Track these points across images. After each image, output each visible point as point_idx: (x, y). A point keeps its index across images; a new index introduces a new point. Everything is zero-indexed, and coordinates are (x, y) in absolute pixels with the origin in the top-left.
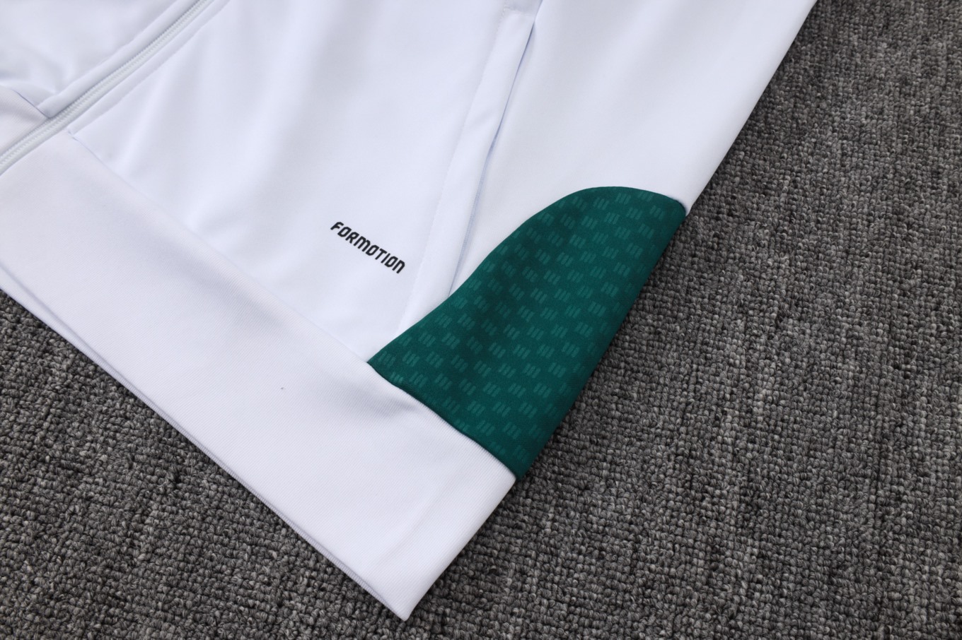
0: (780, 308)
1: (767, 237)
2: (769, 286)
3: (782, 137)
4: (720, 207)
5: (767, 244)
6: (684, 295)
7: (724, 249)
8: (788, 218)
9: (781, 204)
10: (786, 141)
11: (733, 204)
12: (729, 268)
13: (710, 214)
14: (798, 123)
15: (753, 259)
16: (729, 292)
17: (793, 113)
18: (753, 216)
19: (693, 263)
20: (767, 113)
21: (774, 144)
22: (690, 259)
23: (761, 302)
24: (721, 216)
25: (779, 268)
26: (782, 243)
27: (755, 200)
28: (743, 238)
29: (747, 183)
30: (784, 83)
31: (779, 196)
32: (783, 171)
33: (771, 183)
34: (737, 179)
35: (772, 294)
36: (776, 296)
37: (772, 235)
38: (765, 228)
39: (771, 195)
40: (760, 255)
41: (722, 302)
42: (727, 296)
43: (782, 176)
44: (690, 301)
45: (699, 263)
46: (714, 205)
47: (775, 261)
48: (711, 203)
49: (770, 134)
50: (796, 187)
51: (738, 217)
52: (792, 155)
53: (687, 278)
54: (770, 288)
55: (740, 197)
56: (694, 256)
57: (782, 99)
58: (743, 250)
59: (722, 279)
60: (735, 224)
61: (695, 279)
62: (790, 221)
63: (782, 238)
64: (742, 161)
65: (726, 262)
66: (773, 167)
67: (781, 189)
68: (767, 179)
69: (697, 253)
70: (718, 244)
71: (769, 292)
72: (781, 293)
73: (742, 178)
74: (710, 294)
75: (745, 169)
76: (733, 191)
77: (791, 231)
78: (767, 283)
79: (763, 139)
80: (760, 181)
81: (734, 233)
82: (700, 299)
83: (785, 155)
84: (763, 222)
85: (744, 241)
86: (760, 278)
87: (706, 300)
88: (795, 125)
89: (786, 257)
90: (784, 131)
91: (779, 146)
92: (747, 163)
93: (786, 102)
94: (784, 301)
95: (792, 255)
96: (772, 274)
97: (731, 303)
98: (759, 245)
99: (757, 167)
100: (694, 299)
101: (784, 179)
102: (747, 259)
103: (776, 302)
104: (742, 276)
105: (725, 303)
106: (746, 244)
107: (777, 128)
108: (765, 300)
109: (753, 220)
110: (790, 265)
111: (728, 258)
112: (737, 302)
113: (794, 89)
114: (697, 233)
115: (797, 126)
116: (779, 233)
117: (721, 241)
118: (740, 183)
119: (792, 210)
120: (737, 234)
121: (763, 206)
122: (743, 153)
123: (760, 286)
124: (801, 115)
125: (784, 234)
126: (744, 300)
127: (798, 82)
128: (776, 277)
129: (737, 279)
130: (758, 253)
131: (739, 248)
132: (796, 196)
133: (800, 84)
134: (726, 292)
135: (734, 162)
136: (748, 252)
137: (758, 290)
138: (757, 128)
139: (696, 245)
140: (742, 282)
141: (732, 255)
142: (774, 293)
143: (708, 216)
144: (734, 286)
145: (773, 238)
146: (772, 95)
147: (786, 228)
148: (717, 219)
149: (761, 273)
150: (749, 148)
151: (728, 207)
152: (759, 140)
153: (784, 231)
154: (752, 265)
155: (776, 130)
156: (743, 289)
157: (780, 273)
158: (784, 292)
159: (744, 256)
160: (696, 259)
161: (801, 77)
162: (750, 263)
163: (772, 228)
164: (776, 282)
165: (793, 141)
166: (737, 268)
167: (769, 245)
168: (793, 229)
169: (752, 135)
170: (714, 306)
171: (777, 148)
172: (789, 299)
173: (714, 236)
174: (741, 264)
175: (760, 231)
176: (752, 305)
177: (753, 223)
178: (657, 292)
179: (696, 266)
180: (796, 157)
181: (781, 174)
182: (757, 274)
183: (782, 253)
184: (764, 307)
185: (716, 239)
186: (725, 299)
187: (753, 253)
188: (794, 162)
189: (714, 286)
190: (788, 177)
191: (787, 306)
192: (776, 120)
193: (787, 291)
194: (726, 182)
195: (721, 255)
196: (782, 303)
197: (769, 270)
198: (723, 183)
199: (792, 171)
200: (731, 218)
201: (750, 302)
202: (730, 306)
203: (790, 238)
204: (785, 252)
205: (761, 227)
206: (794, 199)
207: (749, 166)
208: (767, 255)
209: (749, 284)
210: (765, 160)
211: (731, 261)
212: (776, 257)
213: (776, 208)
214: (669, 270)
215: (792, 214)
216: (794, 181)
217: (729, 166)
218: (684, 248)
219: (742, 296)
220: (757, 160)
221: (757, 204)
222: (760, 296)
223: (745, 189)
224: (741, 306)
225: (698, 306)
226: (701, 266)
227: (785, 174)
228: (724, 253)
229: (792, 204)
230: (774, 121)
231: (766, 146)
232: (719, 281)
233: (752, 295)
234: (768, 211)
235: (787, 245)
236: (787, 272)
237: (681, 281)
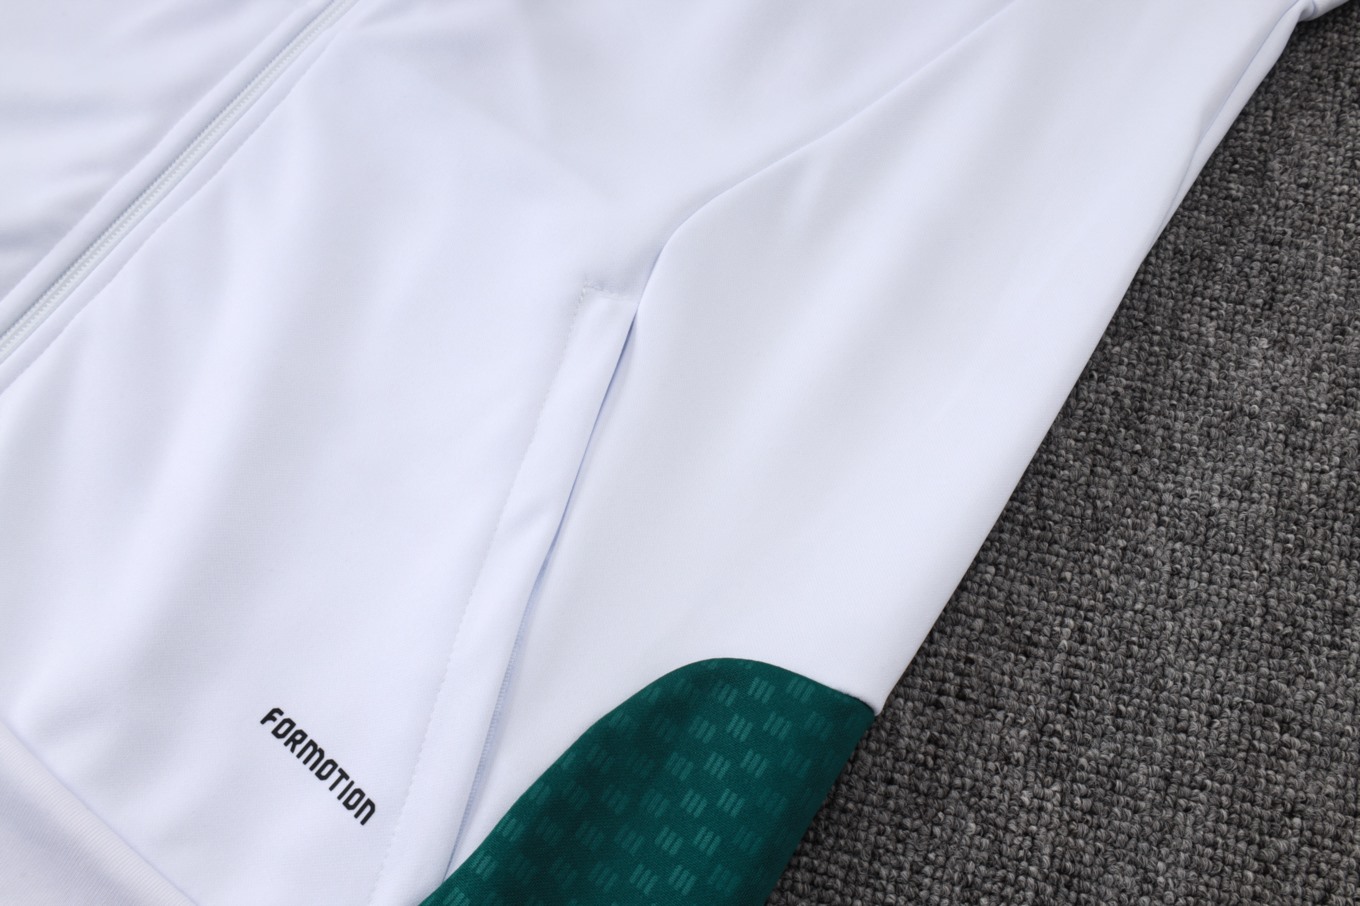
0: (1037, 893)
1: (1023, 747)
2: (1020, 848)
3: (1064, 537)
4: (944, 680)
5: (1022, 761)
6: (866, 864)
7: (944, 769)
8: (1064, 706)
9: (1055, 678)
10: (1071, 545)
11: (969, 675)
12: (952, 809)
13: (924, 695)
14: (1095, 507)
15: (995, 791)
16: (948, 858)
17: (1088, 485)
18: (1002, 702)
19: (887, 796)
20: (1042, 485)
21: (1049, 552)
22: (882, 788)
23: (1004, 880)
24: (943, 699)
25: (1041, 809)
26: (1049, 758)
27: (1007, 667)
28: (980, 745)
29: (995, 632)
30: (1077, 424)
31: (1051, 659)
32: (1061, 608)
33: (1040, 632)
34: (979, 623)
35: (1024, 864)
36: (1033, 869)
37: (1035, 742)
38: (1022, 726)
39: (1037, 658)
40: (1008, 782)
41: (933, 878)
42: (944, 867)
43: (1059, 619)
44: (877, 876)
45: (898, 797)
46: (933, 678)
47: (1035, 796)
48: (928, 672)
49: (1043, 529)
50: (1083, 642)
51: (976, 702)
52: (1082, 573)
53: (874, 829)
54: (1021, 853)
55: (981, 659)
56: (890, 781)
57: (1071, 456)
58: (979, 772)
59: (937, 830)
60: (968, 717)
61: (888, 829)
62: (1068, 713)
63: (1050, 746)
64: (989, 585)
65: (946, 795)
66: (1045, 599)
67: (1056, 646)
68: (1032, 623)
69: (897, 776)
70: (935, 757)
71: (1020, 860)
72: (1040, 861)
73: (987, 621)
74: (913, 863)
75: (994, 602)
76: (969, 649)
77: (1067, 733)
78: (1017, 841)
79: (1031, 539)
80: (1020, 627)
81: (965, 735)
82: (894, 873)
83: (1068, 575)
84: (1020, 713)
85: (981, 754)
86: (1006, 829)
87: (905, 874)
88: (1089, 512)
89: (1056, 787)
90: (1071, 525)
91: (1058, 555)
92: (1000, 590)
93: (1078, 464)
94: (1046, 878)
95: (1067, 784)
96: (1029, 823)
97: (950, 880)
98: (1007, 760)
99: (1015, 597)
100: (884, 872)
101: (1062, 625)
102: (985, 791)
103: (1031, 881)
104: (973, 825)
105: (941, 881)
106: (986, 760)
107: (1057, 517)
108: (1011, 876)
109: (999, 709)
110: (1062, 804)
111: (951, 786)
112: (961, 879)
113: (1093, 435)
114: (899, 735)
115: (1094, 514)
116: (1045, 739)
117: (940, 752)
118: (982, 632)
119: (1072, 690)
120: (970, 738)
121: (1021, 681)
122: (992, 570)
123: (1004, 847)
124: (1102, 490)
125: (1055, 740)
126: (973, 873)
127: (1100, 421)
128: (1034, 828)
129: (963, 832)
130: (1005, 777)
131: (973, 767)
132: (1081, 660)
133: (1105, 427)
134: (941, 859)
135: (975, 586)
136: (987, 777)
137: (1001, 854)
138: (1021, 517)
139: (896, 760)
140: (971, 838)
141: (958, 781)
142: (1029, 861)
143: (921, 700)
144: (959, 846)
145: (1033, 750)
146: (1053, 448)
147: (1059, 727)
148: (938, 705)
149: (1008, 820)
150: (1003, 559)
151: (958, 680)
152: (1023, 544)
153: (1055, 733)
154: (993, 803)
155: (1056, 523)
156: (974, 852)
157: (1042, 821)
158: (1046, 859)
159: (979, 784)
160: (893, 789)
161: (1107, 410)
162: (991, 798)
163: (1035, 727)
164: (1033, 838)
165: (1084, 545)
166: (964, 808)
167: (1026, 762)
168: (1072, 728)
169: (1012, 532)
170: (919, 885)
171: (1054, 559)
172: (1055, 875)
173: (929, 741)
174: (973, 800)
175: (1013, 732)
176: (988, 885)
177: (1000, 715)
178: (819, 856)
179: (891, 803)
180: (1087, 577)
181: (1057, 614)
182: (1000, 821)
183: (1049, 779)
184: (1009, 890)
185: (931, 748)
186: (939, 874)
187: (997, 779)
188: (1084, 589)
189: (922, 847)
190: (1070, 622)
191: (1049, 889)
192: (1057, 499)
193: (1052, 857)
194: (959, 629)
195: (938, 781)
196: (1042, 884)
197: (1023, 816)
198: (953, 631)
199: (1078, 607)
200: (962, 704)
201: (985, 879)
202: (946, 888)
203: (1065, 747)
204: (1054, 776)
205: (1015, 723)
206: (1077, 666)
207: (1002, 596)
208: (1020, 784)
209: (985, 842)
210: (1031, 584)
211: (955, 794)
212: (1037, 788)
213: (1044, 684)
214: (844, 811)
215: (1072, 697)
216: (1081, 629)
217: (965, 594)
218: (874, 764)
219: (971, 866)
220: (1017, 584)
221: (1012, 675)
222: (1004, 867)
223: (991, 644)
224: (968, 886)
225: (890, 887)
226: (902, 802)
227: (1064, 615)
228: (945, 778)
229: (1073, 678)
230: (1052, 502)
231: (1034, 556)
232: (932, 835)
233: (989, 865)
234: (1030, 692)
235: (1059, 761)
236: (1056, 820)
237: (863, 835)
